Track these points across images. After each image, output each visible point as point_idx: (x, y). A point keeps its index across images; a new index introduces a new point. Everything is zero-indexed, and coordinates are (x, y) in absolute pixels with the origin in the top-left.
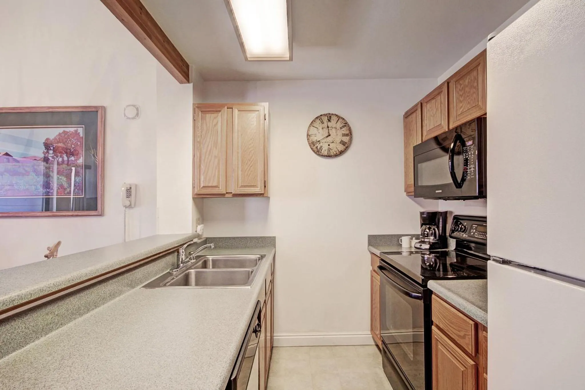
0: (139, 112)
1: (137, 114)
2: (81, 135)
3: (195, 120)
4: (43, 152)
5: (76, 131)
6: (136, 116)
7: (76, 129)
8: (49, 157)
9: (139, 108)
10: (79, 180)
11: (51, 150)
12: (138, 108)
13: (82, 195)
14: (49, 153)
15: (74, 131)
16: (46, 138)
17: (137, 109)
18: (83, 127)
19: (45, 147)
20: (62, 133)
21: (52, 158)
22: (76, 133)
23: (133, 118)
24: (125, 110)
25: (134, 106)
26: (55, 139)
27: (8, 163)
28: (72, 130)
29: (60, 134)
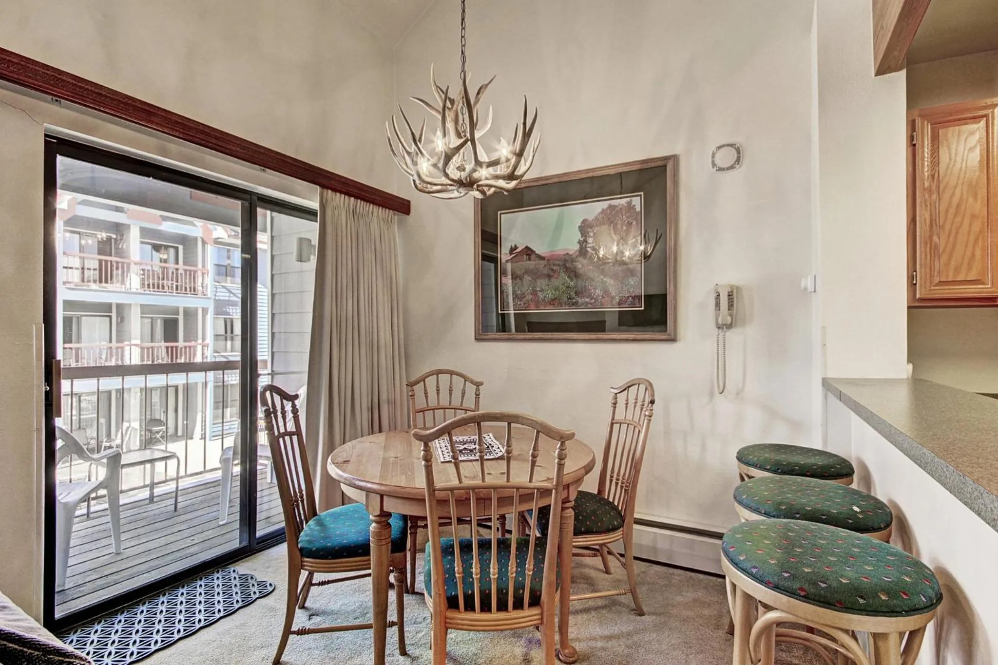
0: (741, 155)
1: (738, 160)
2: (638, 209)
3: (914, 145)
4: (578, 241)
5: (629, 203)
6: (735, 164)
7: (628, 199)
8: (588, 249)
9: (740, 148)
10: (635, 283)
11: (590, 237)
12: (738, 148)
13: (641, 307)
14: (587, 242)
15: (626, 203)
16: (582, 220)
17: (738, 151)
18: (640, 195)
19: (581, 234)
20: (608, 208)
21: (593, 250)
22: (630, 207)
23: (732, 167)
24: (713, 156)
25: (731, 145)
26: (596, 218)
27: (528, 262)
28: (624, 201)
29: (603, 211)
